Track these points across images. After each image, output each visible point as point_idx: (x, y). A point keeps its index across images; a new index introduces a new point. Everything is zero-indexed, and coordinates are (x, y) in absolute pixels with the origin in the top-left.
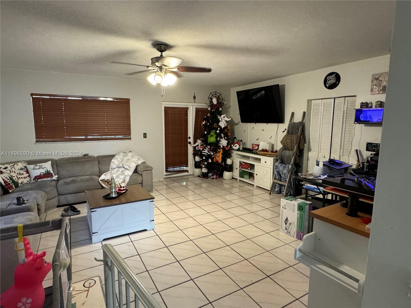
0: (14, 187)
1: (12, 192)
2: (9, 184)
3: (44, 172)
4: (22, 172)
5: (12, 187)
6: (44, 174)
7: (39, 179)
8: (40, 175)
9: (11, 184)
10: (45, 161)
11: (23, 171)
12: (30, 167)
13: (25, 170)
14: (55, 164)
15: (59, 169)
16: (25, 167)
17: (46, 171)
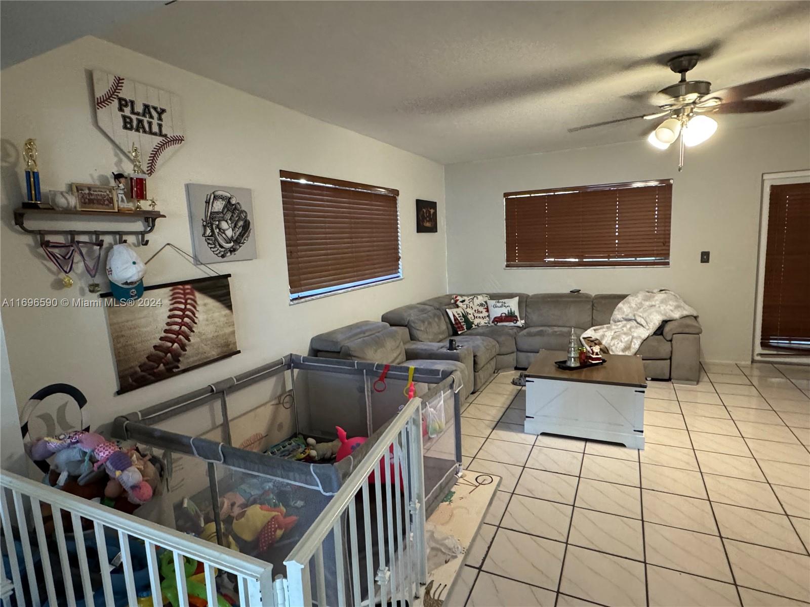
0: (465, 328)
1: (461, 334)
2: (460, 323)
3: (507, 313)
4: (481, 309)
5: (462, 327)
6: (506, 316)
7: (500, 322)
8: (501, 316)
9: (462, 324)
10: (511, 296)
11: (483, 308)
12: (492, 303)
13: (486, 307)
14: (525, 301)
15: (529, 310)
16: (486, 302)
17: (510, 311)
